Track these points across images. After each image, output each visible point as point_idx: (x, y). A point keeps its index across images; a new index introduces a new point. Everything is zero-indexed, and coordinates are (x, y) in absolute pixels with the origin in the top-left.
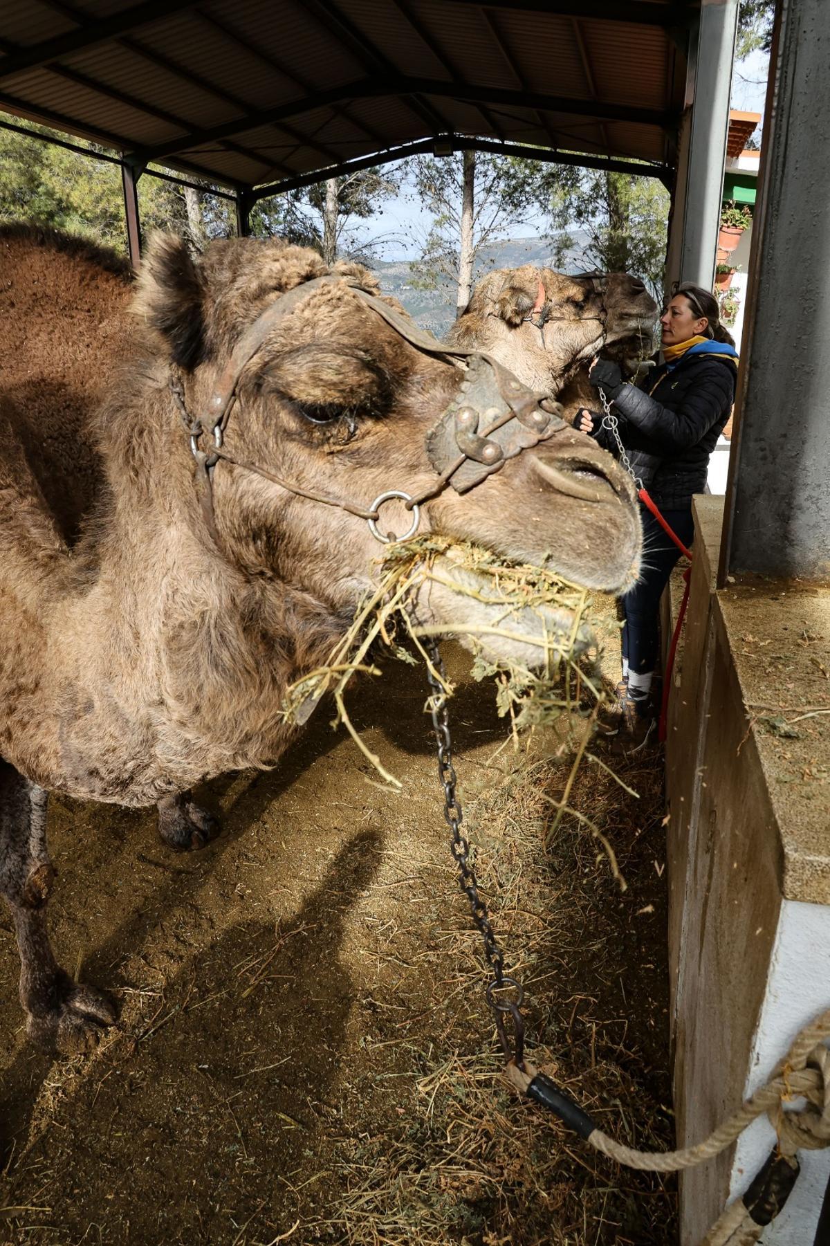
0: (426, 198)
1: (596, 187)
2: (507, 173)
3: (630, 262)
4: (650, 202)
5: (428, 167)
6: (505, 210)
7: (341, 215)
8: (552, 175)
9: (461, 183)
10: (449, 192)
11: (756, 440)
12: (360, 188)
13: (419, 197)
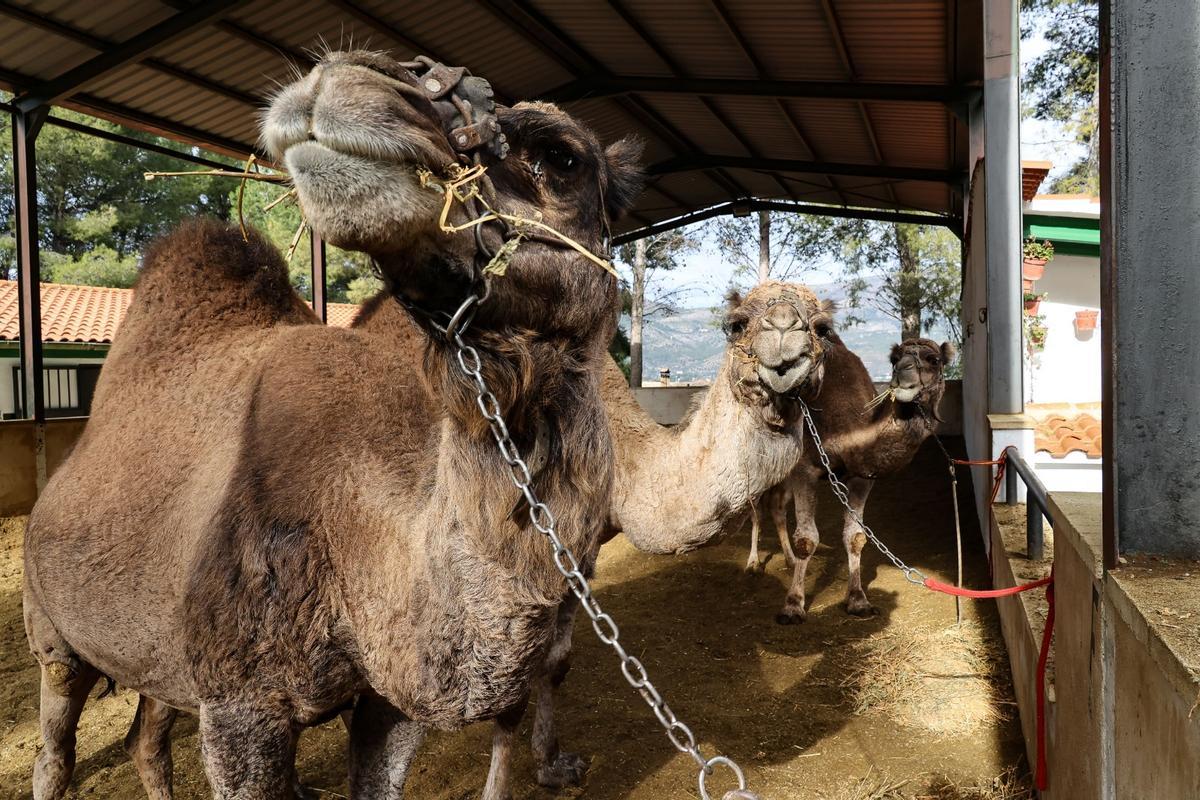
0: (725, 251)
1: (887, 236)
2: (801, 227)
3: (923, 300)
4: (939, 247)
5: (727, 227)
6: (800, 259)
7: (648, 269)
8: (844, 228)
9: (758, 239)
10: (746, 247)
11: (1131, 418)
12: (666, 246)
13: (719, 252)
